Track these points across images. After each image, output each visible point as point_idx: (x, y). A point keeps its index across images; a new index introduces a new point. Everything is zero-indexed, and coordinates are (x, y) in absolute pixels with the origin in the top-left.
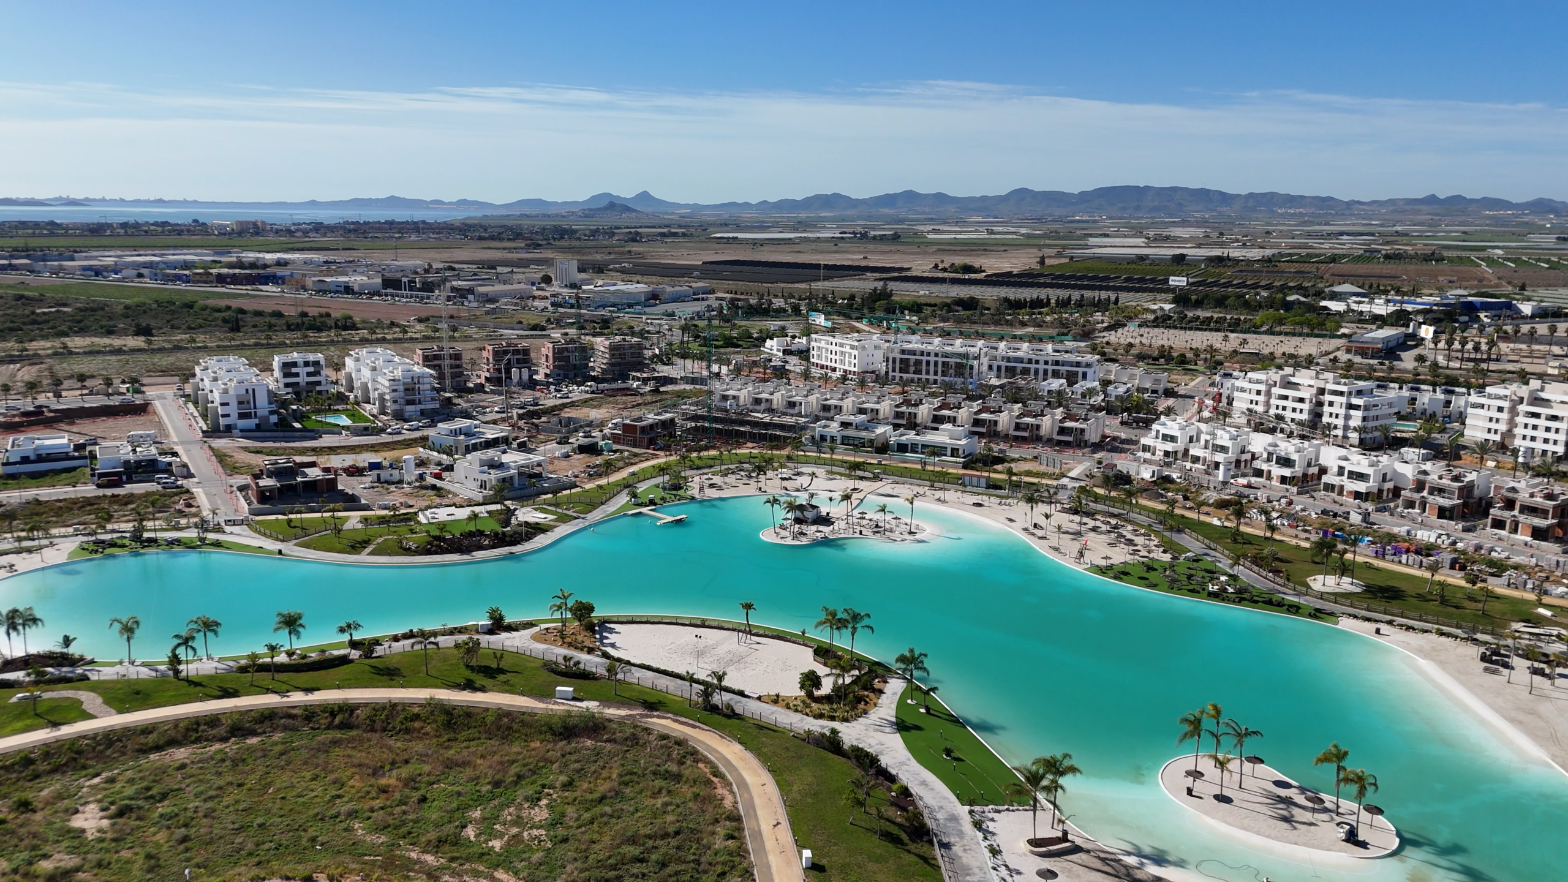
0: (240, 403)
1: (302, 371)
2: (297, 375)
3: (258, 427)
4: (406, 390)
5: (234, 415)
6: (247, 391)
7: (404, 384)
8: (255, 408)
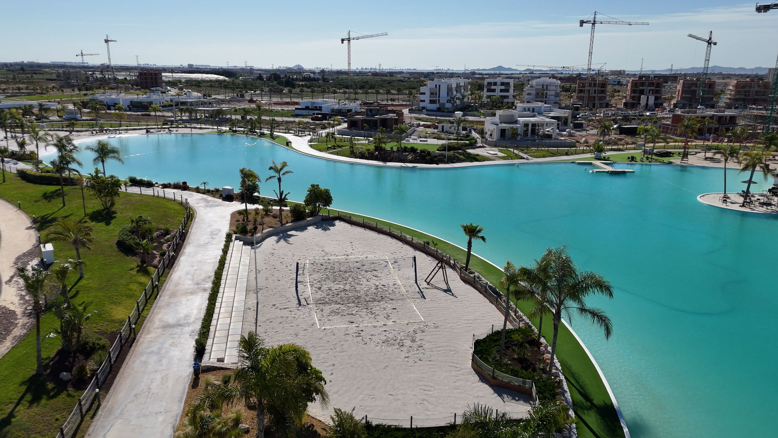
0: (432, 94)
1: (498, 88)
2: (494, 90)
3: (439, 109)
4: (537, 94)
5: (427, 101)
6: (436, 85)
7: (536, 89)
8: (439, 97)
